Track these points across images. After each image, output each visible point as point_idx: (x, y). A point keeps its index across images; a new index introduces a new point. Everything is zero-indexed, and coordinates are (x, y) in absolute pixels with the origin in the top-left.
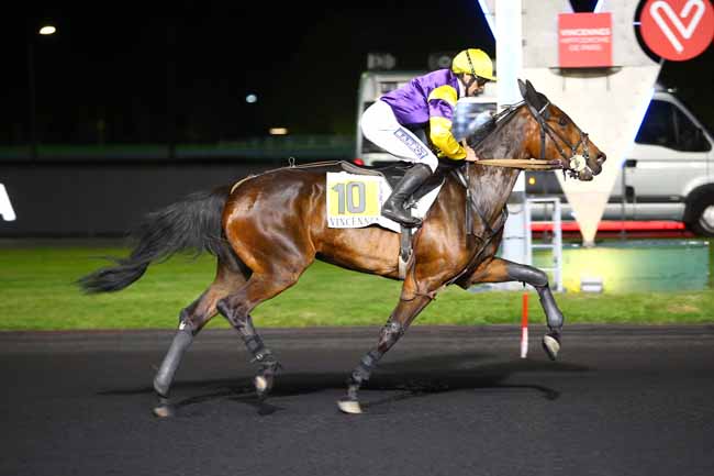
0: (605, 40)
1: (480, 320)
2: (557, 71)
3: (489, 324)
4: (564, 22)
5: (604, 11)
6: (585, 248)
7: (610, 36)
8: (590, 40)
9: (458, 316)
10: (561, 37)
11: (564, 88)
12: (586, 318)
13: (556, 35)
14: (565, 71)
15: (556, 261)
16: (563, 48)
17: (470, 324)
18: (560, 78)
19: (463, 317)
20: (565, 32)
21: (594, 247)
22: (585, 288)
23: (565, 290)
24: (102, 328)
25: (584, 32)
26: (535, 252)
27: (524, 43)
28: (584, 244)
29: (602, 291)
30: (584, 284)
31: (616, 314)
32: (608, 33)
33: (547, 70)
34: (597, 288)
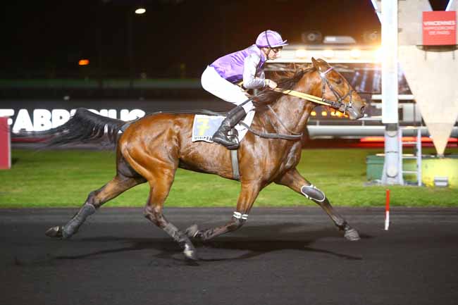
0: (452, 28)
1: (367, 204)
2: (421, 47)
3: (373, 206)
4: (426, 17)
5: (452, 10)
6: (438, 158)
7: (455, 26)
8: (442, 28)
9: (354, 201)
10: (424, 26)
11: (426, 58)
12: (434, 203)
13: (421, 25)
14: (427, 48)
15: (418, 166)
16: (425, 33)
17: (361, 206)
18: (424, 52)
19: (357, 202)
20: (426, 23)
21: (443, 158)
22: (438, 184)
23: (424, 185)
24: (132, 206)
25: (439, 23)
26: (405, 161)
27: (400, 30)
28: (438, 156)
29: (448, 185)
30: (436, 181)
31: (454, 201)
32: (454, 24)
33: (415, 46)
34: (445, 184)
